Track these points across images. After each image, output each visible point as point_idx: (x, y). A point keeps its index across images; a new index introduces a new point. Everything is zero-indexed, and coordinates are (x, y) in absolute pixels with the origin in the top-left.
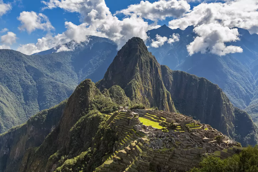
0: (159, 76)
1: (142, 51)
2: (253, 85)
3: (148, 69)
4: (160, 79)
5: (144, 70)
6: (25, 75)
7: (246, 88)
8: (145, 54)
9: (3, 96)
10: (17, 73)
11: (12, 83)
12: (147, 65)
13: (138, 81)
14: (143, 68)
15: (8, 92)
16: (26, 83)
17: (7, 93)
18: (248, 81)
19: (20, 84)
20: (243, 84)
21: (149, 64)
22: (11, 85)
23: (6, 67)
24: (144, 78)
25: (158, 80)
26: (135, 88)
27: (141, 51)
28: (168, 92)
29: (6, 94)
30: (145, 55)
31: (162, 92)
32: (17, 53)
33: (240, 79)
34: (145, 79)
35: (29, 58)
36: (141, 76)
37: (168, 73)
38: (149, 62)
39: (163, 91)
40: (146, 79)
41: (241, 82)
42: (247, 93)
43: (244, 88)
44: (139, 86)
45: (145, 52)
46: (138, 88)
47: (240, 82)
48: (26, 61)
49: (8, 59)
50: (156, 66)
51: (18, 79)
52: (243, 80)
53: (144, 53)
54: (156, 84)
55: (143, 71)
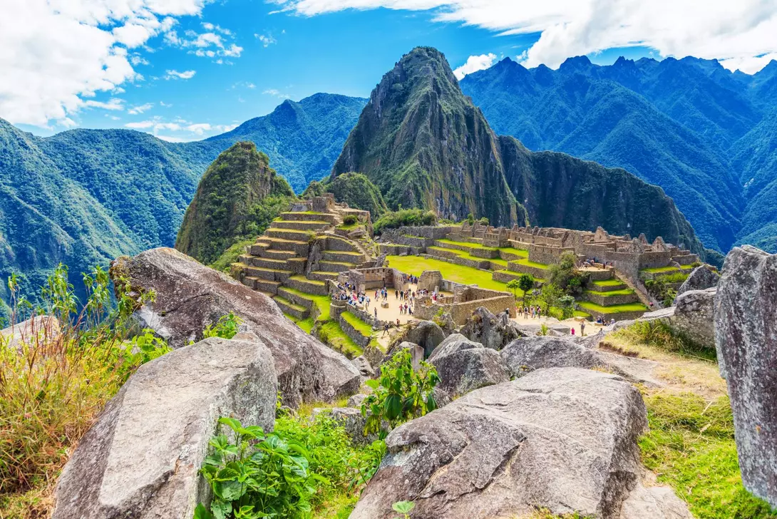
0: (494, 158)
1: (441, 84)
2: (738, 199)
3: (459, 138)
4: (496, 169)
5: (447, 138)
6: (162, 189)
7: (722, 207)
8: (452, 95)
9: (110, 241)
10: (145, 186)
11: (133, 208)
12: (457, 126)
13: (428, 170)
14: (445, 131)
15: (123, 232)
16: (166, 208)
17: (121, 233)
18: (727, 188)
19: (152, 211)
20: (714, 196)
21: (463, 123)
22: (130, 214)
23: (118, 170)
24: (448, 163)
25: (490, 169)
26: (420, 188)
27: (439, 84)
28: (519, 205)
29: (118, 236)
30: (450, 97)
31: (502, 206)
32: (143, 137)
33: (706, 184)
34: (452, 166)
35: (173, 150)
36: (438, 157)
37: (519, 158)
38: (463, 117)
39: (506, 201)
40: (455, 167)
41: (708, 191)
42: (724, 221)
43: (716, 206)
44: (434, 185)
45: (450, 88)
46: (429, 188)
47: (706, 192)
48: (165, 156)
49: (122, 151)
50: (485, 131)
51: (146, 200)
52: (713, 186)
53: (449, 90)
54: (486, 182)
55: (445, 143)
